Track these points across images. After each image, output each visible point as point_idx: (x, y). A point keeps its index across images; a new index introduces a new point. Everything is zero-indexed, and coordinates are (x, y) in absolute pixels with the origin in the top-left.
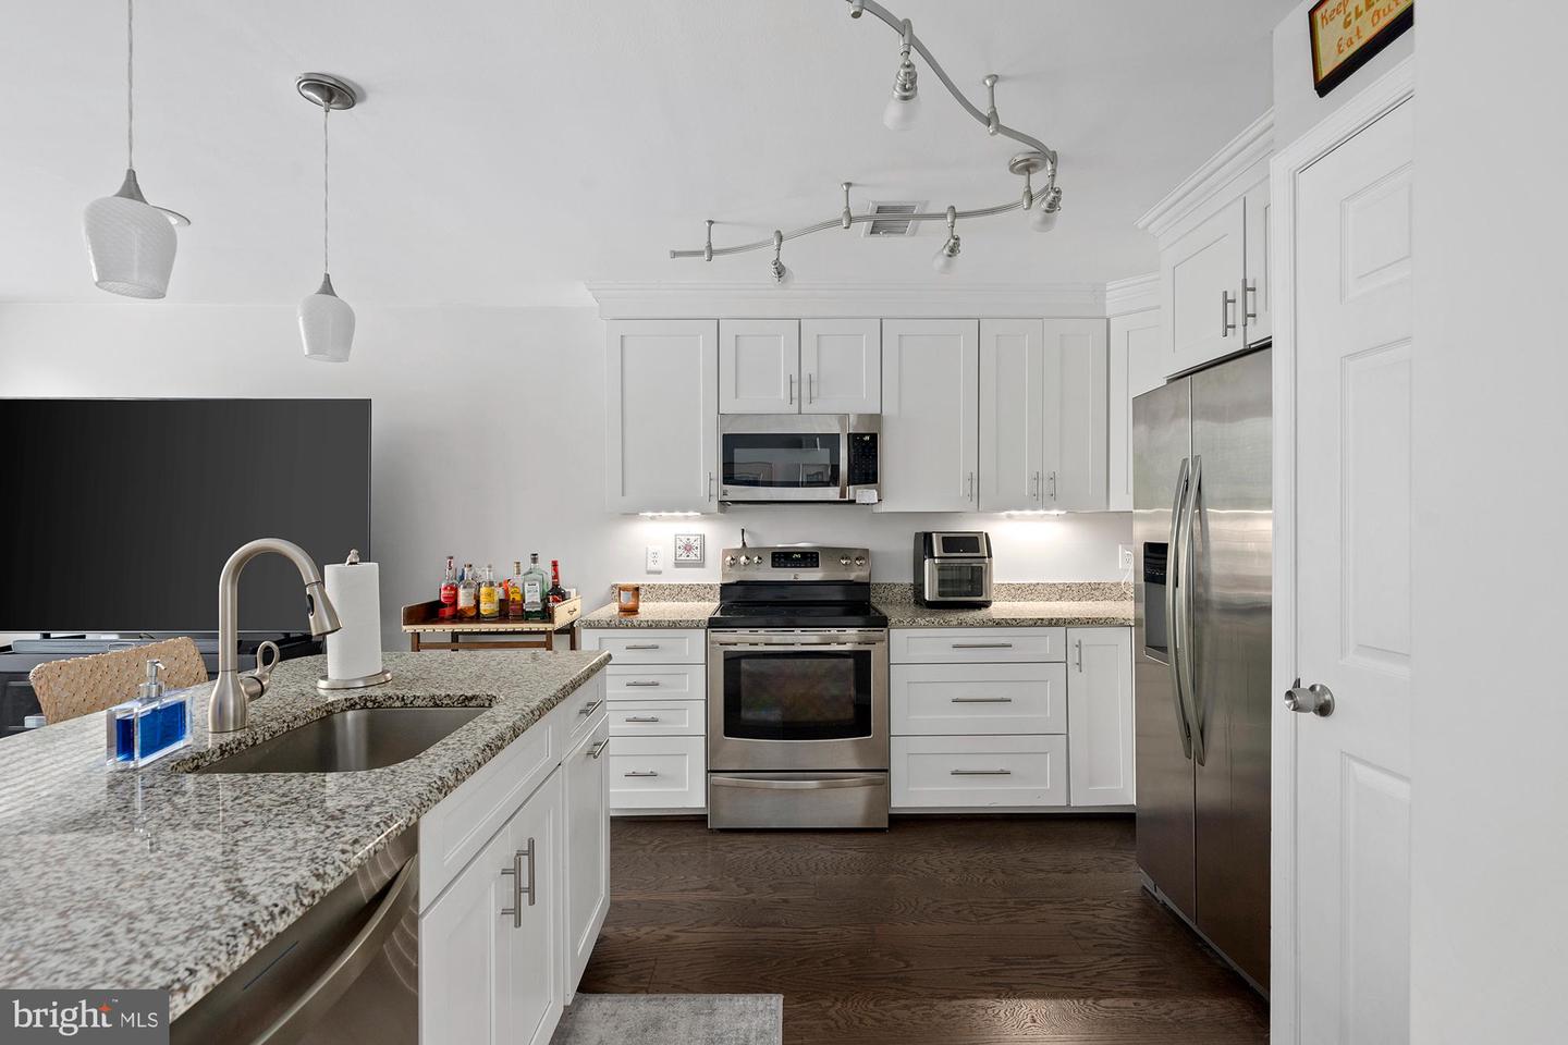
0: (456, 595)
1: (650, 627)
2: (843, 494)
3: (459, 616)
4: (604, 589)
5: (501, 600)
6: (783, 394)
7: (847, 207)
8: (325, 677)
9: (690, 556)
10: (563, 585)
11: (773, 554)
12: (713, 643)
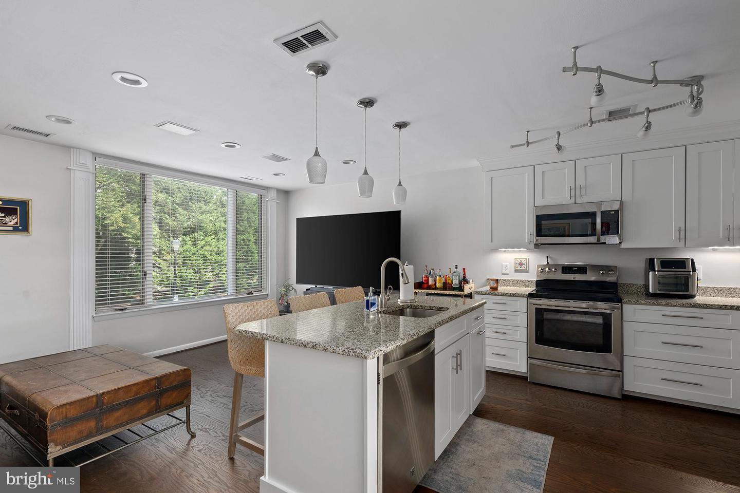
0: (428, 280)
1: (502, 295)
2: (598, 240)
3: (429, 288)
4: (484, 280)
5: (444, 283)
6: (567, 195)
7: (591, 118)
8: (400, 299)
9: (521, 267)
10: (467, 277)
11: (563, 268)
12: (530, 303)
